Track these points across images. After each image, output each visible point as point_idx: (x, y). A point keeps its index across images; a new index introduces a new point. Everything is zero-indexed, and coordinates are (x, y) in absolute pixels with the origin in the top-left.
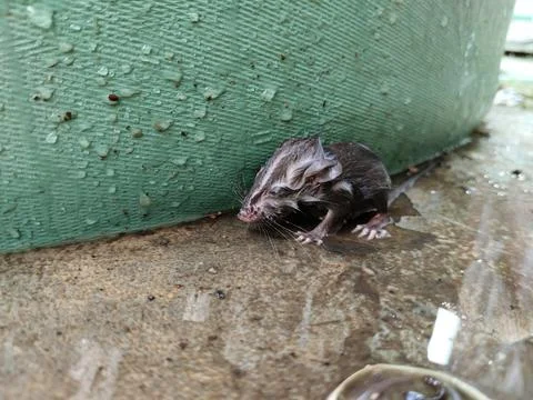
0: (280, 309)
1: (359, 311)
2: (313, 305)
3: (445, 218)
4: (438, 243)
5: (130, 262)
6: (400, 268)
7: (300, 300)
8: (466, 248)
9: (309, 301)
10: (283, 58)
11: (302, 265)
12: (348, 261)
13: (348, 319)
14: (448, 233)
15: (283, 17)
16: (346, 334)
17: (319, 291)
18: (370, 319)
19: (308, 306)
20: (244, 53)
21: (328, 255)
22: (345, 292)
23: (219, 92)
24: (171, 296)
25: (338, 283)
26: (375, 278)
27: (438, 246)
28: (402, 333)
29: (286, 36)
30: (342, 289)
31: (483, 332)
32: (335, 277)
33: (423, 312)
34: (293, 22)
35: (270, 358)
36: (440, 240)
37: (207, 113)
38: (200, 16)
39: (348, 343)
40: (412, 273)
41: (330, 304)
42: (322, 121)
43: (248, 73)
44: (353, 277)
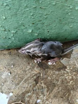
0: (18, 80)
1: (31, 86)
2: (24, 81)
3: (76, 62)
4: (65, 71)
5: (2, 58)
6: (49, 76)
7: (22, 79)
8: (70, 74)
9: (24, 80)
10: (33, 24)
11: (30, 69)
12: (40, 70)
13: (27, 87)
14: (71, 68)
15: (31, 14)
16: (24, 91)
17: (28, 78)
18: (31, 89)
19: (23, 81)
20: (20, 24)
21: (37, 67)
22: (32, 80)
23: (15, 31)
24: (3, 70)
25: (33, 77)
26: (41, 78)
27: (64, 72)
28: (34, 95)
29: (33, 19)
30: (32, 79)
31: (49, 101)
32: (34, 74)
33: (43, 91)
34: (35, 15)
35: (8, 91)
36: (66, 70)
37: (14, 35)
38: (6, 17)
39: (23, 93)
40: (50, 78)
41: (27, 82)
42: (48, 35)
43: (23, 27)
44: (37, 76)
